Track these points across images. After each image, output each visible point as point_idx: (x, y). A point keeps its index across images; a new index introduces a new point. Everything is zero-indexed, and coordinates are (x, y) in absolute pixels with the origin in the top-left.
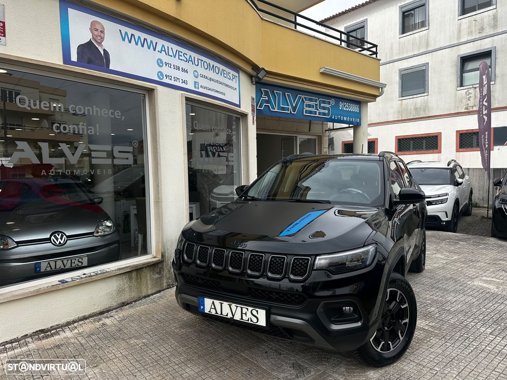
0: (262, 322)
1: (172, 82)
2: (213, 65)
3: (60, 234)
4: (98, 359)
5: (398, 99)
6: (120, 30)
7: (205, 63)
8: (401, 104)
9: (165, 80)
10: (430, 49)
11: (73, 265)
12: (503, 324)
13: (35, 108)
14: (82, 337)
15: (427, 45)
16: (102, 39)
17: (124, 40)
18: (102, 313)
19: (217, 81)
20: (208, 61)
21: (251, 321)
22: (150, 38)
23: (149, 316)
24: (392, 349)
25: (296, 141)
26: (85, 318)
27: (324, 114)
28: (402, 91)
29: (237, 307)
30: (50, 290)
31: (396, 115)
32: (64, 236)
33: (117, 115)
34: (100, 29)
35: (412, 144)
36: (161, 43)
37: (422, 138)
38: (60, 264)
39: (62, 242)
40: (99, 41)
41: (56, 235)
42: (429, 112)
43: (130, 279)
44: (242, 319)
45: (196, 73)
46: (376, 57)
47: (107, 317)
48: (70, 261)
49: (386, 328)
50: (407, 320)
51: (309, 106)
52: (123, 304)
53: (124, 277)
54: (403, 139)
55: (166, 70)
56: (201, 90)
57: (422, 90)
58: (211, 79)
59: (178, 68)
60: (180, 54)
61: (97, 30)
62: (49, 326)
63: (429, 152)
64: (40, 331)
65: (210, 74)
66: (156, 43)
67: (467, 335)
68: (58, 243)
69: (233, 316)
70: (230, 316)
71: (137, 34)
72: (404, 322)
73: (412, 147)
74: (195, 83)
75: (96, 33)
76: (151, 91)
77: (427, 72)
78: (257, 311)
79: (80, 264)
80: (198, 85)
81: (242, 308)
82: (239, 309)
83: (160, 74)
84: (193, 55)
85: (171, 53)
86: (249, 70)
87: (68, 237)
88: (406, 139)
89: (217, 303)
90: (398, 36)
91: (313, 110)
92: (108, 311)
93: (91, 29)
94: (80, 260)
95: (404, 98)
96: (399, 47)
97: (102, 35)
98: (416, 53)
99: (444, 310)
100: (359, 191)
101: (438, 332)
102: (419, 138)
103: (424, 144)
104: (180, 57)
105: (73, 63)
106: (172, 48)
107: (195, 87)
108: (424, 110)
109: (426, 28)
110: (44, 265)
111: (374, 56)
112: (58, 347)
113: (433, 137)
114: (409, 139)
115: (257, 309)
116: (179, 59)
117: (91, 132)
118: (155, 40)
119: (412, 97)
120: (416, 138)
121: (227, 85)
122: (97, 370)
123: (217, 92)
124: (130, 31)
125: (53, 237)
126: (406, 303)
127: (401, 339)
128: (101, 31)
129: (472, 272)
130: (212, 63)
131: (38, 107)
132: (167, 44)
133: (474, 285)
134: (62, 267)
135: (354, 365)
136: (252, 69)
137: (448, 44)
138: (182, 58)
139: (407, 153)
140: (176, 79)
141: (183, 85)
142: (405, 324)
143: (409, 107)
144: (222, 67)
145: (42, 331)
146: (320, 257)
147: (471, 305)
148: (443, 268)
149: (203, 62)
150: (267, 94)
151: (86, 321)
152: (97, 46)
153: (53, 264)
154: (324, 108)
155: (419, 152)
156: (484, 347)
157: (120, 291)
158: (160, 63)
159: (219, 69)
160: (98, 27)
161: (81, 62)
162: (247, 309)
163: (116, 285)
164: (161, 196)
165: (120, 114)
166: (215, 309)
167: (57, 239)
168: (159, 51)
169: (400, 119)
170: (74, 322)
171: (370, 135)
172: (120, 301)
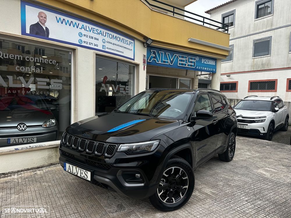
0: (89, 179)
1: (88, 45)
2: (116, 36)
3: (23, 125)
4: (21, 190)
5: (251, 58)
6: (56, 17)
7: (110, 35)
8: (254, 61)
9: (83, 44)
10: (274, 28)
11: (28, 141)
12: (258, 196)
13: (6, 57)
14: (21, 179)
15: (272, 25)
16: (45, 21)
17: (58, 22)
18: (38, 168)
19: (118, 45)
20: (113, 34)
21: (85, 177)
22: (74, 21)
23: (61, 172)
24: (174, 202)
25: (178, 81)
26: (28, 170)
27: (191, 66)
28: (254, 53)
29: (79, 169)
30: (8, 153)
31: (250, 68)
32: (25, 126)
33: (54, 63)
34: (44, 16)
35: (259, 86)
36: (81, 23)
37: (265, 82)
38: (21, 140)
39: (23, 129)
40: (43, 23)
41: (21, 125)
42: (271, 66)
43: (56, 151)
44: (81, 176)
45: (104, 41)
46: (228, 32)
47: (40, 170)
48: (26, 139)
49: (171, 190)
50: (187, 187)
51: (182, 61)
52: (52, 164)
53: (52, 150)
54: (253, 82)
55: (84, 39)
56: (107, 50)
57: (267, 53)
58: (114, 44)
59: (92, 38)
60: (94, 30)
61: (42, 17)
62: (7, 172)
63: (269, 91)
64: (2, 173)
65: (114, 41)
66: (79, 24)
67: (231, 200)
68: (21, 129)
69: (77, 174)
70: (76, 174)
71: (67, 19)
72: (184, 187)
73: (258, 87)
74: (103, 46)
75: (41, 18)
76: (74, 50)
77: (270, 42)
78: (87, 172)
79: (32, 141)
80: (105, 47)
81: (81, 170)
82: (80, 170)
83: (80, 41)
84: (102, 30)
85: (88, 29)
86: (141, 39)
87: (27, 126)
88: (255, 82)
89: (71, 166)
90: (254, 20)
91: (184, 63)
92: (42, 167)
93: (39, 16)
94: (32, 139)
95: (255, 58)
96: (254, 26)
97: (45, 19)
98: (264, 30)
99: (228, 184)
100: (179, 111)
101: (214, 196)
102: (263, 82)
103: (266, 86)
104: (94, 32)
105: (27, 35)
106: (88, 27)
107: (103, 48)
108: (268, 65)
109: (271, 15)
110: (12, 140)
111: (226, 32)
112: (6, 182)
113: (272, 82)
114: (257, 82)
115: (87, 171)
116: (93, 32)
117: (38, 71)
118: (78, 22)
119: (260, 57)
120: (261, 82)
121: (125, 48)
122: (17, 196)
123: (118, 51)
124: (63, 17)
125: (19, 126)
126: (186, 176)
127: (182, 197)
128: (45, 18)
129: (262, 164)
130: (115, 35)
131: (7, 57)
132: (85, 24)
133: (256, 172)
134: (22, 142)
135: (152, 209)
136: (144, 39)
137: (285, 25)
138: (96, 32)
139: (256, 91)
140: (90, 44)
141: (95, 47)
142: (186, 189)
143: (258, 63)
144: (122, 37)
145: (3, 174)
146: (123, 145)
147: (246, 183)
148: (245, 160)
149: (109, 35)
150: (154, 53)
151: (28, 171)
152: (42, 25)
153: (17, 140)
154: (191, 62)
155: (263, 91)
156: (237, 207)
157: (50, 157)
158: (80, 35)
159: (120, 38)
160: (43, 15)
161: (32, 34)
162: (83, 171)
163: (47, 153)
164: (77, 107)
165: (55, 62)
166: (70, 169)
167: (21, 127)
168: (80, 28)
169: (252, 70)
170: (22, 171)
171: (234, 79)
172: (50, 163)
